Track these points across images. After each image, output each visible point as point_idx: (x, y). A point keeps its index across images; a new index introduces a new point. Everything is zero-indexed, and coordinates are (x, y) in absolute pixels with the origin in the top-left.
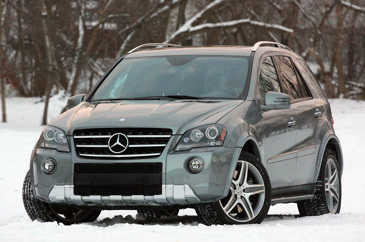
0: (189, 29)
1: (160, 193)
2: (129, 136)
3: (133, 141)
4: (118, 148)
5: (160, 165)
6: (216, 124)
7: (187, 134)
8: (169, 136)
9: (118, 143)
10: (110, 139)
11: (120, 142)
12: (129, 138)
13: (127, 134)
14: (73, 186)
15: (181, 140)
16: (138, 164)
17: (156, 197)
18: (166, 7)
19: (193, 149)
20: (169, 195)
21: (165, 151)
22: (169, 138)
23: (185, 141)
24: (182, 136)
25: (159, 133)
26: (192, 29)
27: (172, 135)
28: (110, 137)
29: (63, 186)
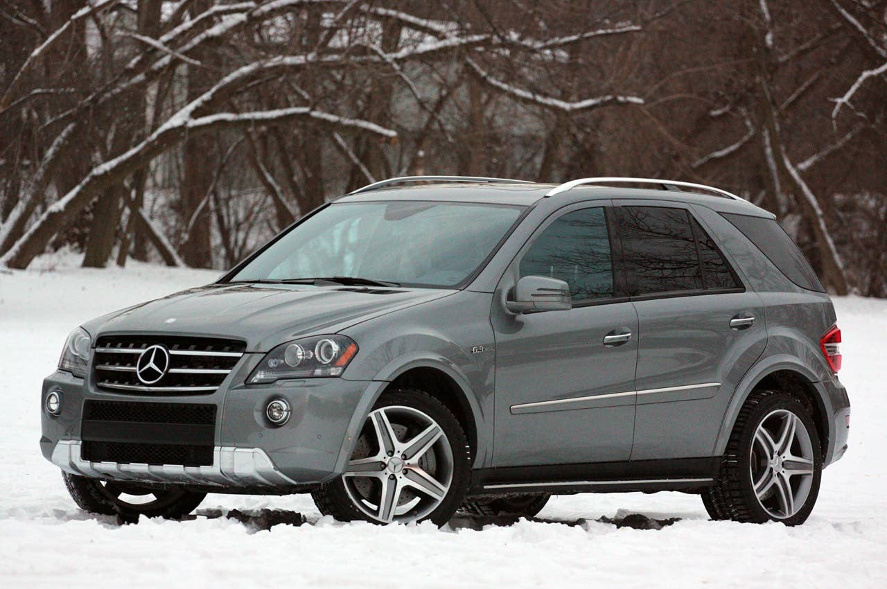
0: (186, 123)
1: (209, 462)
2: (172, 352)
3: (177, 361)
4: (149, 374)
5: (212, 409)
6: (335, 334)
7: (277, 351)
8: (239, 355)
9: (151, 364)
10: (142, 355)
11: (154, 362)
12: (171, 356)
13: (169, 347)
14: (81, 442)
15: (262, 362)
16: (179, 405)
17: (204, 470)
18: (140, 77)
19: (279, 381)
20: (226, 467)
21: (226, 382)
22: (239, 358)
23: (272, 365)
24: (264, 355)
25: (223, 348)
26: (192, 123)
27: (245, 353)
28: (143, 352)
29: (68, 442)
